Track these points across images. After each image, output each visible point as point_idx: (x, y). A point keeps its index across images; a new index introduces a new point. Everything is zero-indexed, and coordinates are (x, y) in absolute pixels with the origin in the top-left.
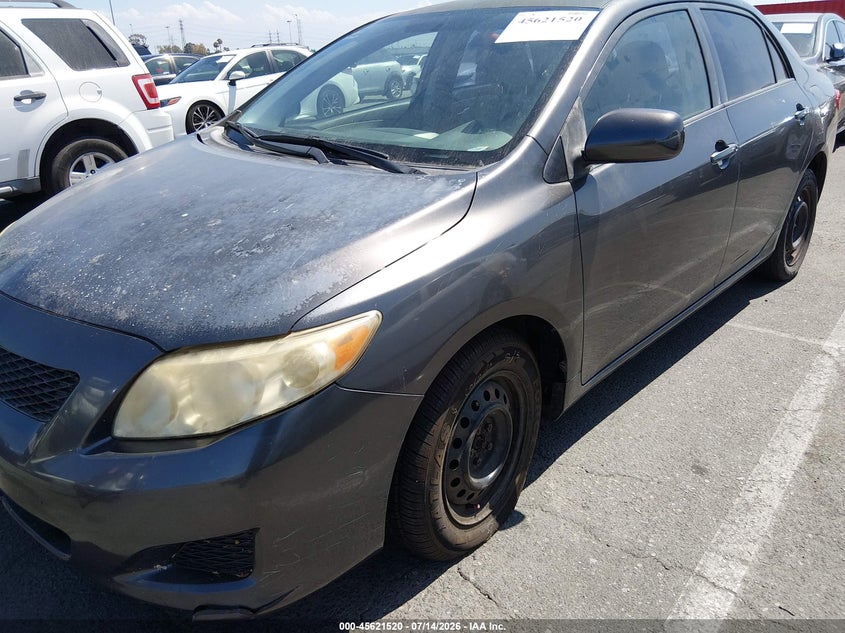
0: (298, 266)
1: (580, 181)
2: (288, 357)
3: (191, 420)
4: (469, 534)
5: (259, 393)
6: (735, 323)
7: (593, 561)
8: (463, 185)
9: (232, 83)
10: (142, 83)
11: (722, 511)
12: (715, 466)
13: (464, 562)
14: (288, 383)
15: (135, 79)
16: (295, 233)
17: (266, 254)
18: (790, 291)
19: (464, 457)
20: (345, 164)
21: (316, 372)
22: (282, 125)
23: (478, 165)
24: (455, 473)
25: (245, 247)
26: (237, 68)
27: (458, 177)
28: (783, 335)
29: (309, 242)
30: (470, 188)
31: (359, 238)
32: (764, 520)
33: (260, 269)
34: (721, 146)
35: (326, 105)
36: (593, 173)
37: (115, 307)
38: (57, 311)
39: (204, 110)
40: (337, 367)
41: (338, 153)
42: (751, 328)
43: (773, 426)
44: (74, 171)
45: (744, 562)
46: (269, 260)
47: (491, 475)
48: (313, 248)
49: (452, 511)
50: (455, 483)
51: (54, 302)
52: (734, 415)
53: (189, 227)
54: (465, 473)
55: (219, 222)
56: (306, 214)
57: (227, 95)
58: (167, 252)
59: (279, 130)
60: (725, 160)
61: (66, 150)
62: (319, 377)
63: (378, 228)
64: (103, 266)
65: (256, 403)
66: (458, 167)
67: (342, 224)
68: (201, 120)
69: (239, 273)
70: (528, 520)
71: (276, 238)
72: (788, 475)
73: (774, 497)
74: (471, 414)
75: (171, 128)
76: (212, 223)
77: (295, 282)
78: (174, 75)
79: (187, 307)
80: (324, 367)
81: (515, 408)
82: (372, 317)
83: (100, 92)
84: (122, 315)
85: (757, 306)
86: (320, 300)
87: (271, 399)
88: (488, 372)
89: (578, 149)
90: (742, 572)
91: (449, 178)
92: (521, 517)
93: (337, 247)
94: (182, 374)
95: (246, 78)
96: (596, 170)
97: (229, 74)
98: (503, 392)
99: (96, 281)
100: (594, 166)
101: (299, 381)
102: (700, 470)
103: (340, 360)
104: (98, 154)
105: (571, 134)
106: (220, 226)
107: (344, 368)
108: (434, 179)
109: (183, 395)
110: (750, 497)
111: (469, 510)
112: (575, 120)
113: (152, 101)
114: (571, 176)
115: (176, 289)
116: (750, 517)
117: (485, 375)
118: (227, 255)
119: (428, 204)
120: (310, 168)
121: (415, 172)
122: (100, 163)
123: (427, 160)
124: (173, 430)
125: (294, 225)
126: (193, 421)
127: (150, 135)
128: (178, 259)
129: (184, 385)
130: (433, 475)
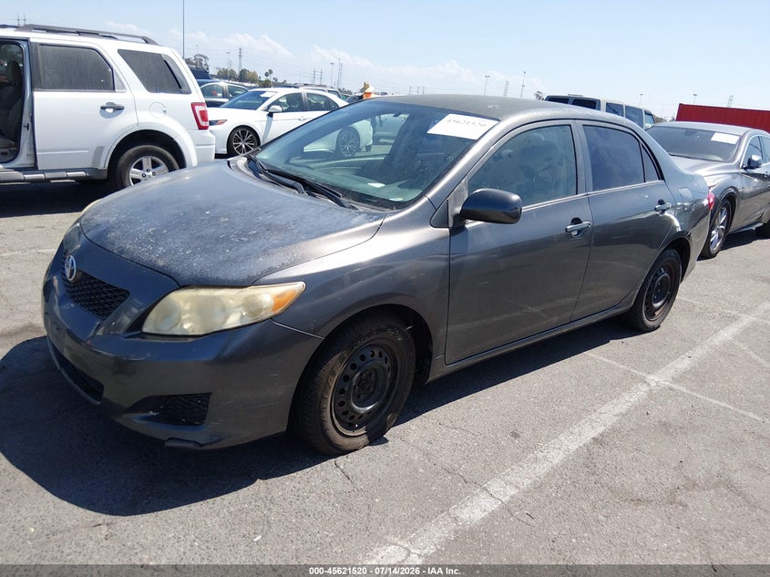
0: (264, 251)
1: (457, 229)
2: (246, 299)
3: (186, 326)
4: (347, 441)
5: (227, 318)
6: (591, 354)
7: (421, 470)
8: (376, 220)
9: (271, 115)
10: (198, 109)
11: (517, 459)
12: (527, 434)
13: (339, 458)
14: (244, 314)
15: (193, 106)
16: (268, 232)
17: (249, 241)
18: (645, 339)
19: (349, 388)
20: (315, 196)
21: (260, 310)
22: (287, 162)
23: (392, 209)
24: (342, 398)
25: (239, 236)
26: (277, 103)
27: (376, 214)
28: (622, 366)
29: (275, 239)
30: (379, 222)
31: (304, 240)
32: (542, 469)
33: (243, 249)
34: (576, 221)
35: (344, 143)
36: (467, 226)
37: (158, 258)
38: (123, 256)
39: (244, 133)
40: (274, 310)
41: (311, 188)
42: (601, 358)
43: (580, 418)
44: (135, 167)
45: (517, 487)
46: (249, 245)
47: (370, 407)
48: (276, 242)
49: (336, 421)
50: (342, 404)
51: (122, 251)
52: (556, 408)
53: (208, 220)
54: (348, 398)
55: (227, 219)
56: (278, 222)
57: (265, 124)
58: (192, 232)
59: (281, 166)
60: (579, 231)
61: (131, 151)
62: (262, 313)
63: (316, 237)
64: (155, 235)
65: (224, 322)
66: (381, 208)
67: (297, 231)
68: (240, 141)
69: (231, 250)
70: (390, 443)
71: (257, 233)
72: (573, 447)
73: (556, 457)
74: (358, 362)
75: (214, 146)
76: (222, 220)
77: (261, 259)
78: (226, 100)
79: (199, 264)
80: (265, 309)
81: (394, 368)
82: (300, 285)
83: (165, 111)
84: (161, 263)
85: (615, 346)
86: (271, 270)
87: (233, 321)
88: (372, 337)
89: (458, 210)
90: (513, 492)
91: (369, 214)
92: (386, 441)
93: (290, 244)
94: (187, 301)
95: (283, 111)
96: (470, 224)
97: (269, 107)
98: (385, 355)
99: (149, 242)
100: (470, 221)
101: (251, 313)
102: (515, 435)
103: (276, 306)
104: (155, 158)
105: (455, 199)
106: (226, 222)
107: (278, 311)
108: (360, 213)
109: (185, 312)
110: (540, 455)
111: (351, 427)
112: (461, 190)
113: (203, 124)
114: (451, 225)
115: (194, 254)
116: (534, 465)
117: (370, 339)
118: (227, 239)
119: (350, 228)
120: (292, 196)
121: (353, 208)
122: (155, 165)
123: (363, 202)
124: (177, 331)
125: (270, 228)
126: (188, 327)
127: (197, 150)
128: (198, 237)
129: (187, 307)
130: (325, 391)
